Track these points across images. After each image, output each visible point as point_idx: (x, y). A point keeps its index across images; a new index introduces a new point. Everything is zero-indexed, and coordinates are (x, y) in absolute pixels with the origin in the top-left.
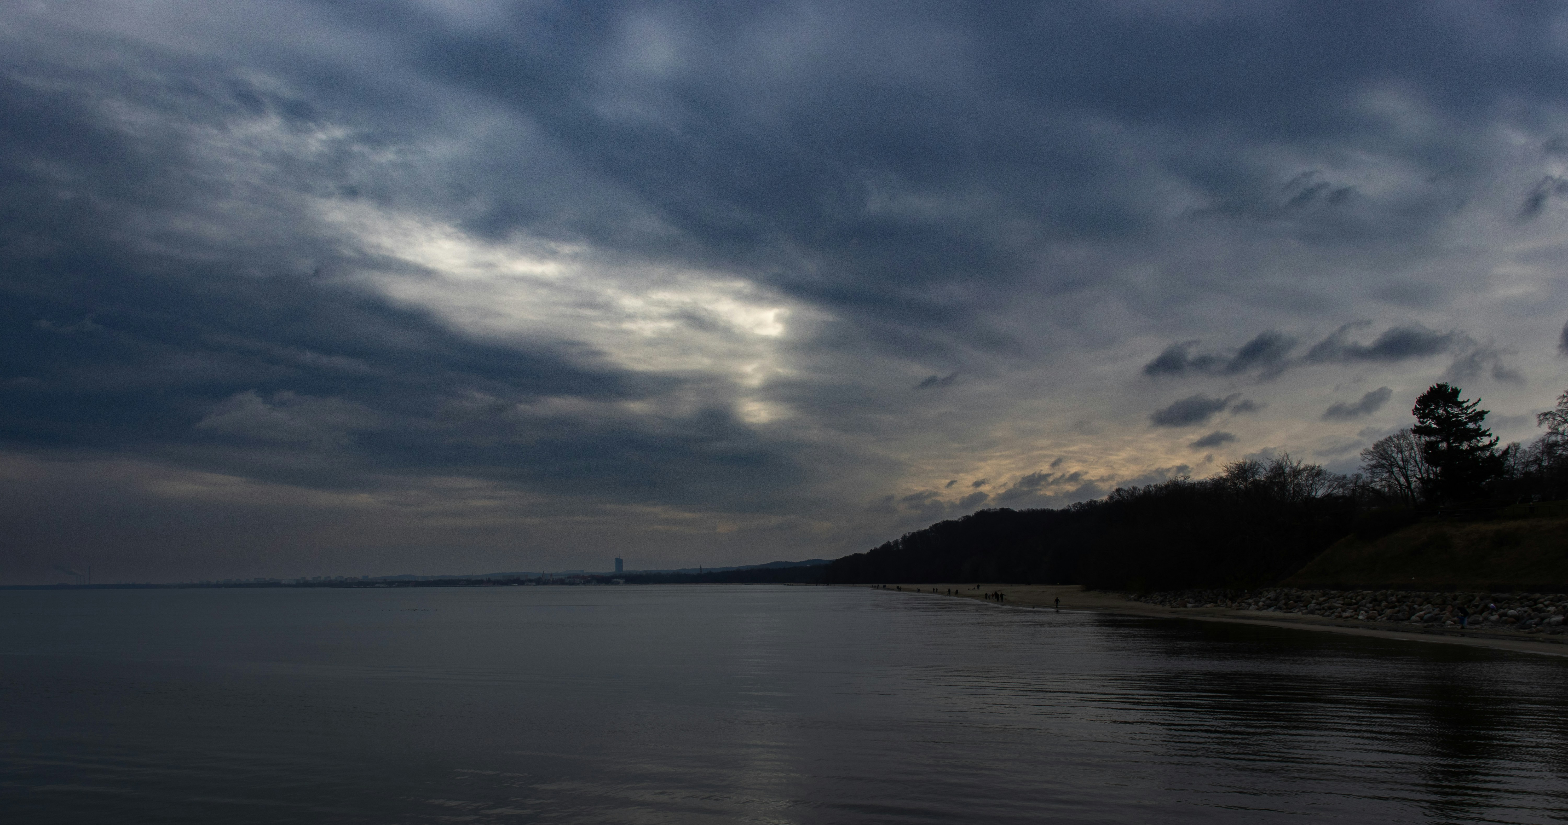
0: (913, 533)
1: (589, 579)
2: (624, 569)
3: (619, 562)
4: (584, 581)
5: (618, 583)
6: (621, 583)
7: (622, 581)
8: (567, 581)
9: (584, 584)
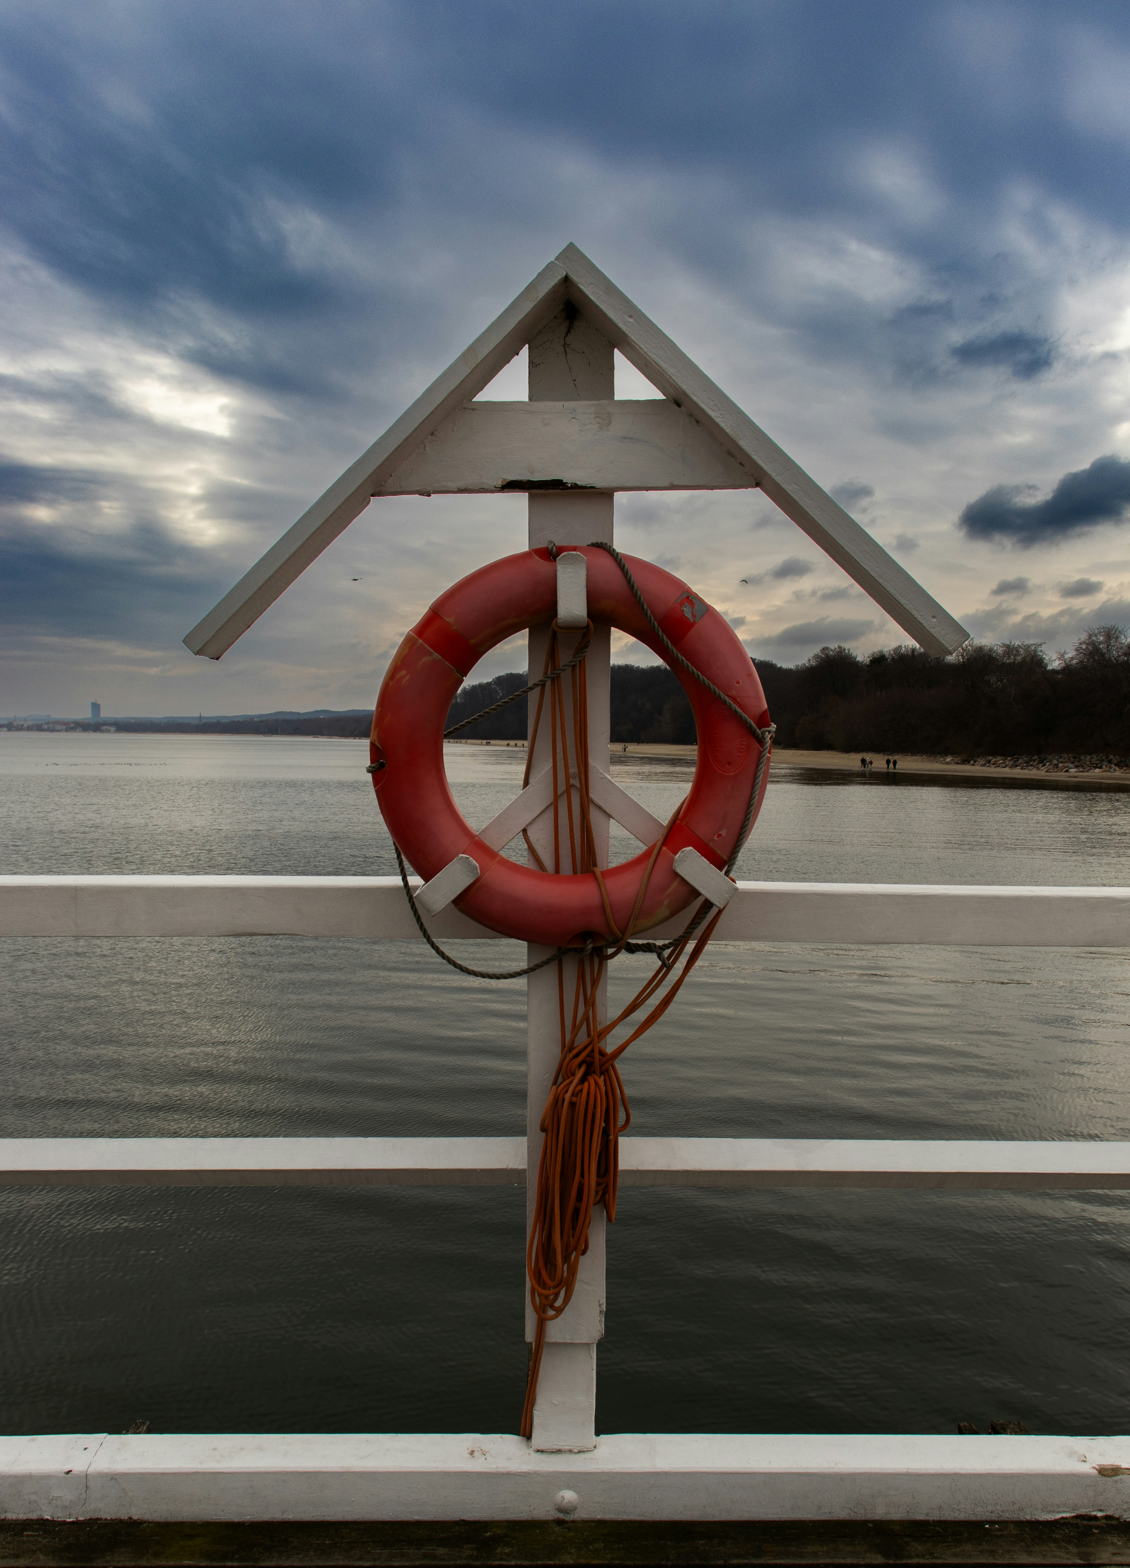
0: (473, 686)
1: (73, 725)
2: (102, 715)
3: (96, 707)
4: (66, 728)
5: (108, 731)
6: (112, 730)
7: (113, 729)
8: (45, 727)
9: (67, 730)
